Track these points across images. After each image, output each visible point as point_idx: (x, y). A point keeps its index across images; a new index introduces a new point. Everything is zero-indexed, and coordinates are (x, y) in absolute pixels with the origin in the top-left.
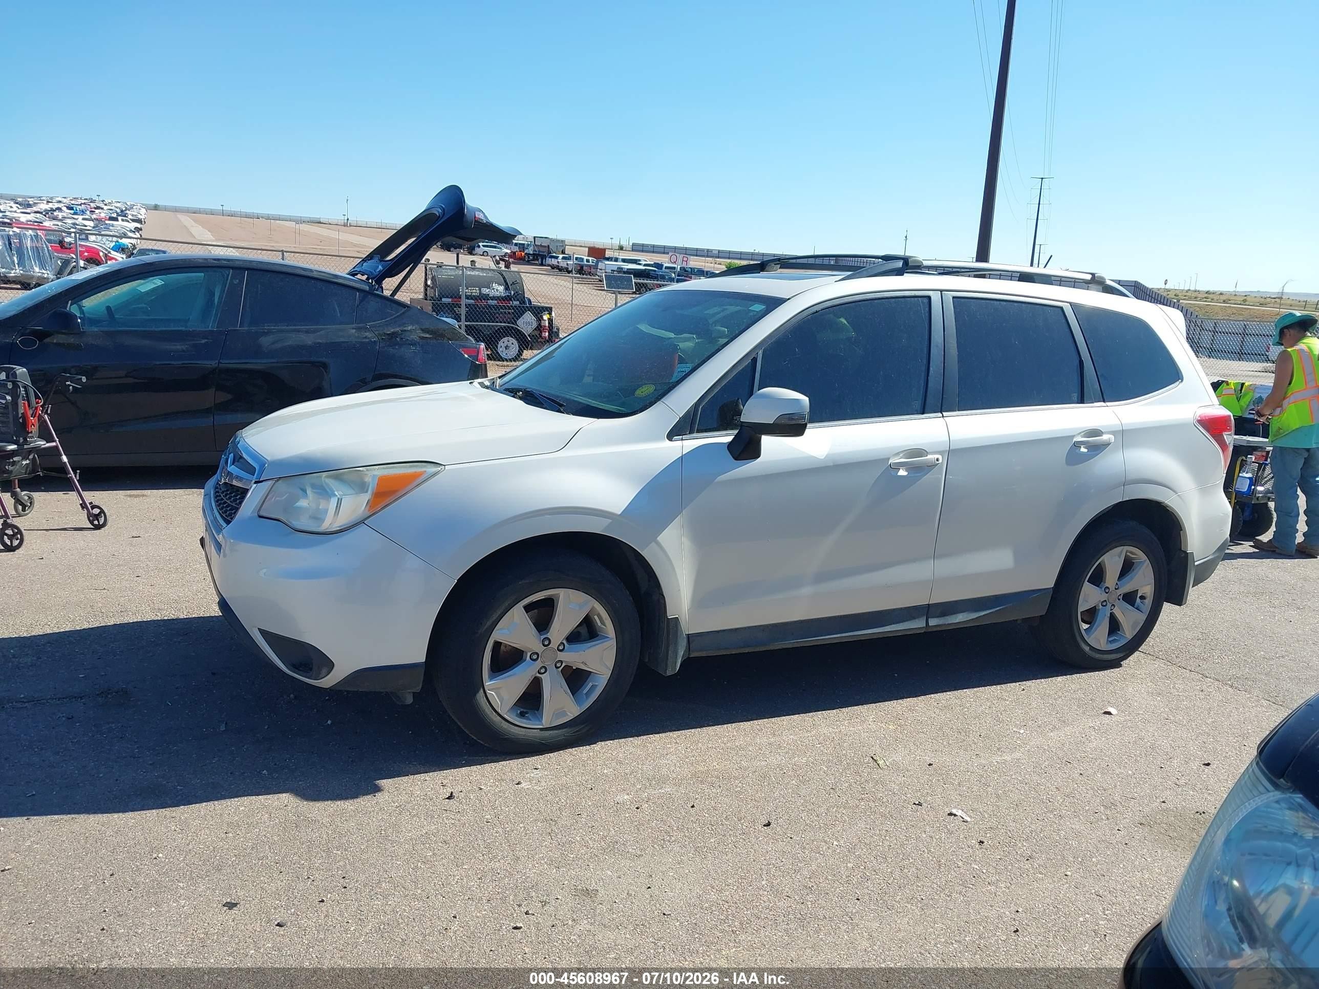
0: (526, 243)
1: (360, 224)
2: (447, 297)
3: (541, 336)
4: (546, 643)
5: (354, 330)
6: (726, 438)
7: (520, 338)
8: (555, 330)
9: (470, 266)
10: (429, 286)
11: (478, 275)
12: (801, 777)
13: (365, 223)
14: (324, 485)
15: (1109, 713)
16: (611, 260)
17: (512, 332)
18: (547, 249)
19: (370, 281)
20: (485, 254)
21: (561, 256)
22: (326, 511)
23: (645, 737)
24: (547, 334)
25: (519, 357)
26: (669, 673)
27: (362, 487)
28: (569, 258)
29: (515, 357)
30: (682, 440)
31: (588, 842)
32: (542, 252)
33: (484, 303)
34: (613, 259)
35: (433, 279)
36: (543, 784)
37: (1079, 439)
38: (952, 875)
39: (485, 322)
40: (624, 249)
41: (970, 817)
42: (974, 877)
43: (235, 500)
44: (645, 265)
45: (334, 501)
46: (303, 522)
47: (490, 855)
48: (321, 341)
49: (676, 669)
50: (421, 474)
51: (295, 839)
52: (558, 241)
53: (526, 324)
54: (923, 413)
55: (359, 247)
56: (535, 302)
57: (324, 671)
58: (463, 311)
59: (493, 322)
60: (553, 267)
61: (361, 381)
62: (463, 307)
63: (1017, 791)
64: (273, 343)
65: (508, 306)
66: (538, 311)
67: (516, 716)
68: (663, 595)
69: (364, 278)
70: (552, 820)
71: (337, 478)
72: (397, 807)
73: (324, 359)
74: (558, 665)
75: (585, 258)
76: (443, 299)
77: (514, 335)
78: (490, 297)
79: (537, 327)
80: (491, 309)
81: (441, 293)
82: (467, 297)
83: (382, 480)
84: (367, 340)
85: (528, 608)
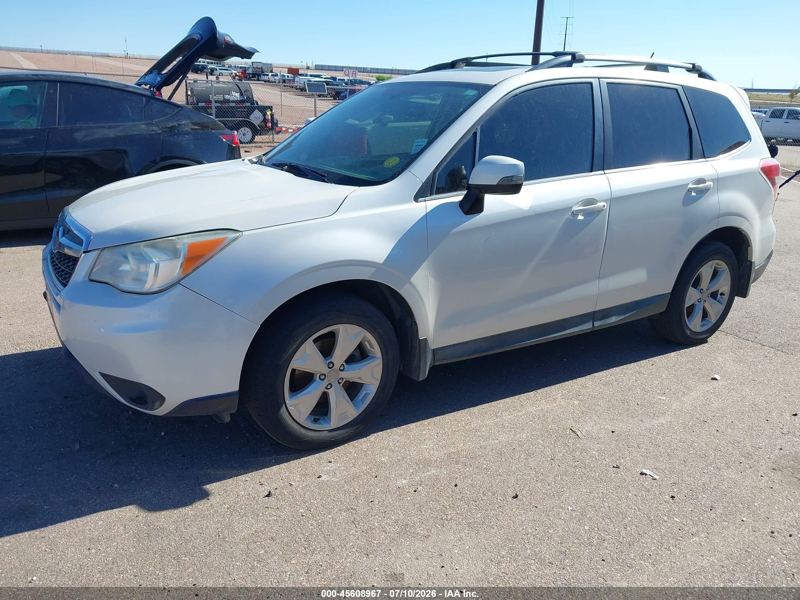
0: (247, 66)
1: (136, 57)
2: (202, 102)
3: (266, 126)
4: (331, 366)
5: (144, 126)
6: (457, 197)
7: (253, 127)
8: (275, 121)
9: (216, 80)
10: (189, 95)
11: (222, 87)
12: (526, 451)
13: (139, 56)
14: (143, 253)
15: (715, 379)
16: (303, 76)
17: (247, 124)
18: (261, 69)
19: (152, 89)
20: (221, 74)
21: (270, 74)
22: (147, 274)
23: (404, 427)
24: (270, 124)
25: (253, 140)
26: (421, 379)
27: (175, 253)
28: (277, 75)
29: (250, 140)
30: (425, 201)
31: (384, 527)
32: (258, 72)
33: (226, 105)
34: (304, 75)
35: (192, 90)
36: (338, 475)
37: (690, 186)
38: (663, 530)
39: (229, 118)
40: (310, 68)
41: (658, 475)
42: (680, 530)
43: (68, 267)
44: (325, 78)
45: (152, 267)
46: (128, 284)
47: (311, 548)
48: (120, 134)
49: (425, 375)
50: (224, 239)
51: (149, 549)
52: (268, 64)
53: (256, 118)
54: (591, 172)
55: (137, 72)
56: (260, 103)
57: (157, 404)
58: (214, 111)
59: (234, 118)
60: (265, 81)
61: (152, 162)
62: (213, 108)
63: (680, 449)
64: (85, 136)
65: (243, 106)
66: (263, 109)
67: (311, 422)
68: (415, 323)
69: (148, 87)
70: (352, 509)
71: (153, 247)
72: (228, 509)
73: (124, 148)
74: (340, 381)
75: (286, 75)
76: (199, 104)
77: (249, 126)
78: (231, 101)
79: (264, 120)
80: (233, 109)
81: (198, 100)
82: (216, 102)
83: (192, 247)
84: (154, 132)
85: (315, 341)
